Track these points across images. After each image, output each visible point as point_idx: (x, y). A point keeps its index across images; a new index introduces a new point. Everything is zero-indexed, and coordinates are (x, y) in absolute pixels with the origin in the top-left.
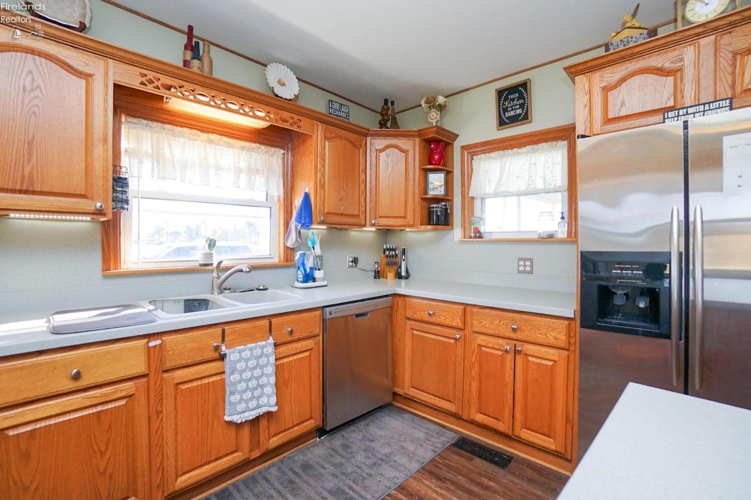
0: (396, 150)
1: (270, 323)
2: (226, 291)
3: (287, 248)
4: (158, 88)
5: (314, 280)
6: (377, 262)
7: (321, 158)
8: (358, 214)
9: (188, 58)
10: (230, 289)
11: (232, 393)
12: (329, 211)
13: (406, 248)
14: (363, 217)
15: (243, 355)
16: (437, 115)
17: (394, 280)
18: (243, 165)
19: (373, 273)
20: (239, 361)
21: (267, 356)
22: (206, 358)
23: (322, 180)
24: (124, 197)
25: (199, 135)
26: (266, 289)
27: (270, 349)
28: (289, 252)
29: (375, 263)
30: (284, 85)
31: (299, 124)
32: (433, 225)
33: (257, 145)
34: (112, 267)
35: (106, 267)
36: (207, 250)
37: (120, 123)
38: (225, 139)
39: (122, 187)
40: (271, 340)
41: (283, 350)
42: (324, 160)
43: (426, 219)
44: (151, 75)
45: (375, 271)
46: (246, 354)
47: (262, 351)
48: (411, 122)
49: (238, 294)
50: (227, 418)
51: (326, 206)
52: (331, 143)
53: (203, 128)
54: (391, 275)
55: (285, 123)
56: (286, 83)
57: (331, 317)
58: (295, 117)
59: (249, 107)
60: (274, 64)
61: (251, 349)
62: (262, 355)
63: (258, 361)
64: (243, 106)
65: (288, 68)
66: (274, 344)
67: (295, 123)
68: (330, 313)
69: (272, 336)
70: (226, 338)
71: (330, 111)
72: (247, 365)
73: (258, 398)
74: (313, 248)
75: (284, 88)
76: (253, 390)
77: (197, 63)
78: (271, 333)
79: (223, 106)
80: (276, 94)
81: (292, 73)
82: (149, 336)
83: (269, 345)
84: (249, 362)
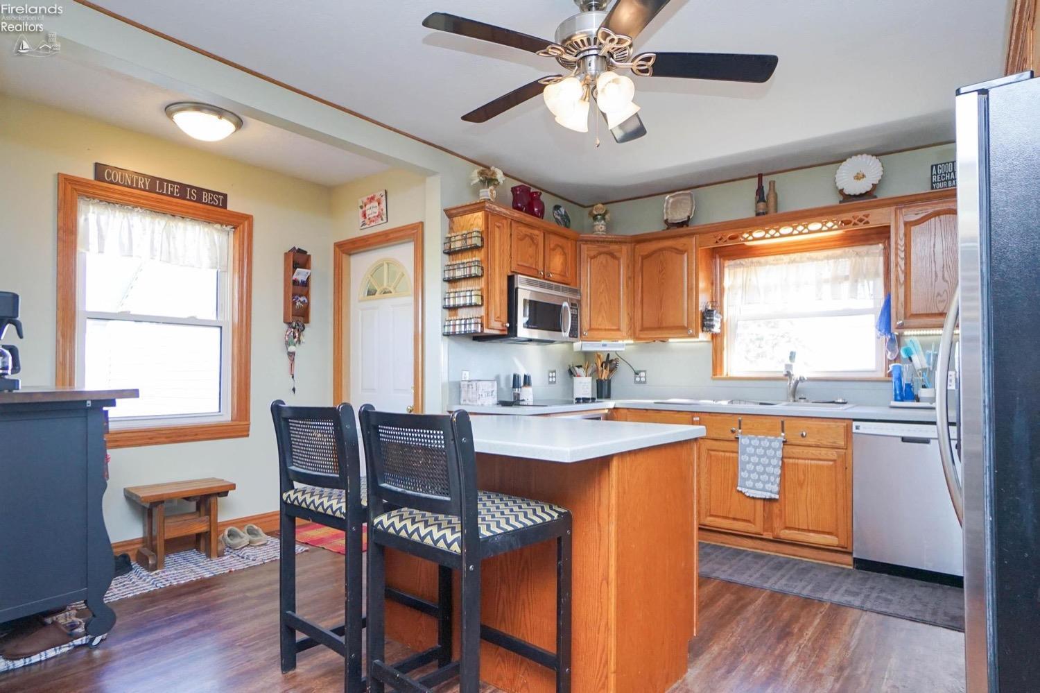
1: (783, 423)
3: (888, 360)
4: (727, 241)
5: (917, 400)
7: (900, 249)
9: (757, 202)
10: (805, 399)
11: (743, 470)
12: (916, 312)
15: (753, 442)
18: (828, 275)
20: (748, 446)
21: (775, 450)
24: (711, 323)
27: (777, 444)
30: (863, 177)
31: (866, 219)
34: (718, 372)
35: (715, 373)
36: (788, 362)
37: (721, 268)
38: (808, 254)
39: (710, 316)
42: (904, 251)
44: (719, 235)
46: (756, 443)
47: (771, 444)
49: (810, 403)
50: (739, 488)
56: (866, 175)
57: (857, 431)
58: (860, 214)
59: (803, 226)
60: (848, 160)
61: (760, 440)
62: (769, 448)
63: (765, 452)
64: (796, 226)
65: (868, 154)
66: (783, 442)
67: (861, 220)
68: (857, 428)
69: (783, 434)
70: (742, 427)
71: (934, 180)
72: (755, 451)
73: (764, 483)
74: (910, 359)
75: (862, 181)
76: (760, 474)
77: (761, 205)
78: (783, 431)
79: (777, 234)
80: (847, 193)
81: (874, 157)
82: (693, 413)
83: (778, 441)
84: (757, 450)
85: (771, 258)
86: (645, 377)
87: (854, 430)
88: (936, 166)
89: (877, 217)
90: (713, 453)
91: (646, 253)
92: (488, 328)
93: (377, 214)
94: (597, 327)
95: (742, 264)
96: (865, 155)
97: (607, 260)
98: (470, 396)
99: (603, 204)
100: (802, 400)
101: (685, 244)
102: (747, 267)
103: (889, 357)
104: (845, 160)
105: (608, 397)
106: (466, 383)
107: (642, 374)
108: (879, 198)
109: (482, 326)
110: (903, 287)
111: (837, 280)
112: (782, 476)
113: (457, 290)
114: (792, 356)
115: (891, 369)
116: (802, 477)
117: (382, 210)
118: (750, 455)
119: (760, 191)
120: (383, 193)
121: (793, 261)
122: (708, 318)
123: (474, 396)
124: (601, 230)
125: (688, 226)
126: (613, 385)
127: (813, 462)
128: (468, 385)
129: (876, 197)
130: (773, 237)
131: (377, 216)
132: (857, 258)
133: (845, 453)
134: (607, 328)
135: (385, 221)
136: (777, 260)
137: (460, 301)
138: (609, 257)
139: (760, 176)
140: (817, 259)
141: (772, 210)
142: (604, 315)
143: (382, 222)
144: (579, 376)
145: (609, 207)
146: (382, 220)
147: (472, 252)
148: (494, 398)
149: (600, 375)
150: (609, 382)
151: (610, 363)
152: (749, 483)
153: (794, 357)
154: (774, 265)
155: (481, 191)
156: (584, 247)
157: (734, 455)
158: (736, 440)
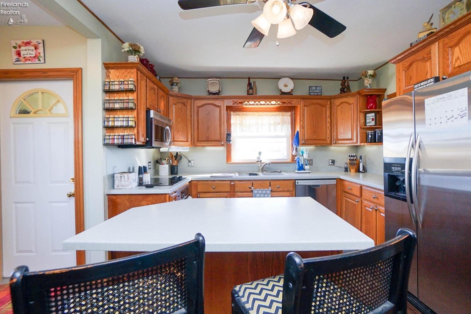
0: (346, 104)
1: (270, 183)
3: (293, 156)
4: (238, 104)
5: (304, 170)
6: (347, 163)
7: (302, 115)
8: (325, 138)
9: (249, 89)
12: (308, 139)
13: (362, 155)
14: (328, 140)
16: (368, 81)
17: (355, 173)
18: (272, 122)
19: (344, 169)
20: (257, 193)
23: (303, 125)
24: (230, 139)
26: (281, 172)
28: (293, 157)
29: (346, 163)
30: (287, 86)
32: (369, 142)
33: (279, 113)
34: (229, 161)
35: (227, 161)
36: (258, 156)
37: (230, 115)
39: (229, 136)
42: (304, 116)
43: (365, 140)
44: (235, 100)
45: (345, 168)
46: (260, 192)
47: (266, 192)
48: (354, 87)
51: (306, 136)
52: (308, 107)
54: (353, 171)
55: (285, 104)
56: (288, 85)
57: (298, 184)
58: (289, 100)
59: (269, 102)
60: (282, 79)
61: (262, 191)
64: (267, 102)
65: (289, 78)
66: (271, 191)
67: (289, 103)
68: (298, 183)
69: (270, 188)
70: (254, 185)
71: (310, 92)
74: (303, 155)
75: (287, 88)
77: (251, 91)
78: (270, 186)
79: (259, 104)
80: (283, 91)
81: (291, 80)
82: (231, 181)
83: (269, 190)
84: (261, 195)
85: (251, 113)
86: (194, 163)
87: (297, 184)
88: (311, 87)
89: (294, 102)
91: (200, 105)
92: (138, 141)
93: (34, 55)
94: (177, 140)
95: (239, 115)
96: (287, 78)
97: (181, 106)
98: (123, 183)
99: (178, 78)
100: (265, 172)
101: (219, 103)
102: (241, 116)
104: (281, 78)
106: (119, 175)
107: (192, 162)
108: (293, 95)
109: (135, 140)
111: (276, 124)
113: (116, 116)
114: (260, 153)
115: (296, 159)
117: (39, 53)
119: (250, 84)
120: (41, 41)
121: (259, 115)
123: (126, 183)
124: (177, 91)
125: (219, 95)
126: (178, 167)
128: (121, 177)
129: (292, 94)
130: (257, 105)
131: (34, 57)
132: (283, 116)
133: (293, 193)
134: (182, 140)
135: (42, 61)
137: (117, 124)
138: (183, 105)
139: (249, 78)
140: (268, 115)
141: (255, 93)
142: (180, 133)
143: (38, 62)
144: (163, 164)
145: (180, 80)
146: (39, 60)
147: (126, 93)
148: (136, 182)
149: (173, 163)
150: (177, 166)
151: (178, 157)
153: (261, 154)
154: (252, 116)
155: (129, 57)
156: (170, 98)
158: (252, 191)
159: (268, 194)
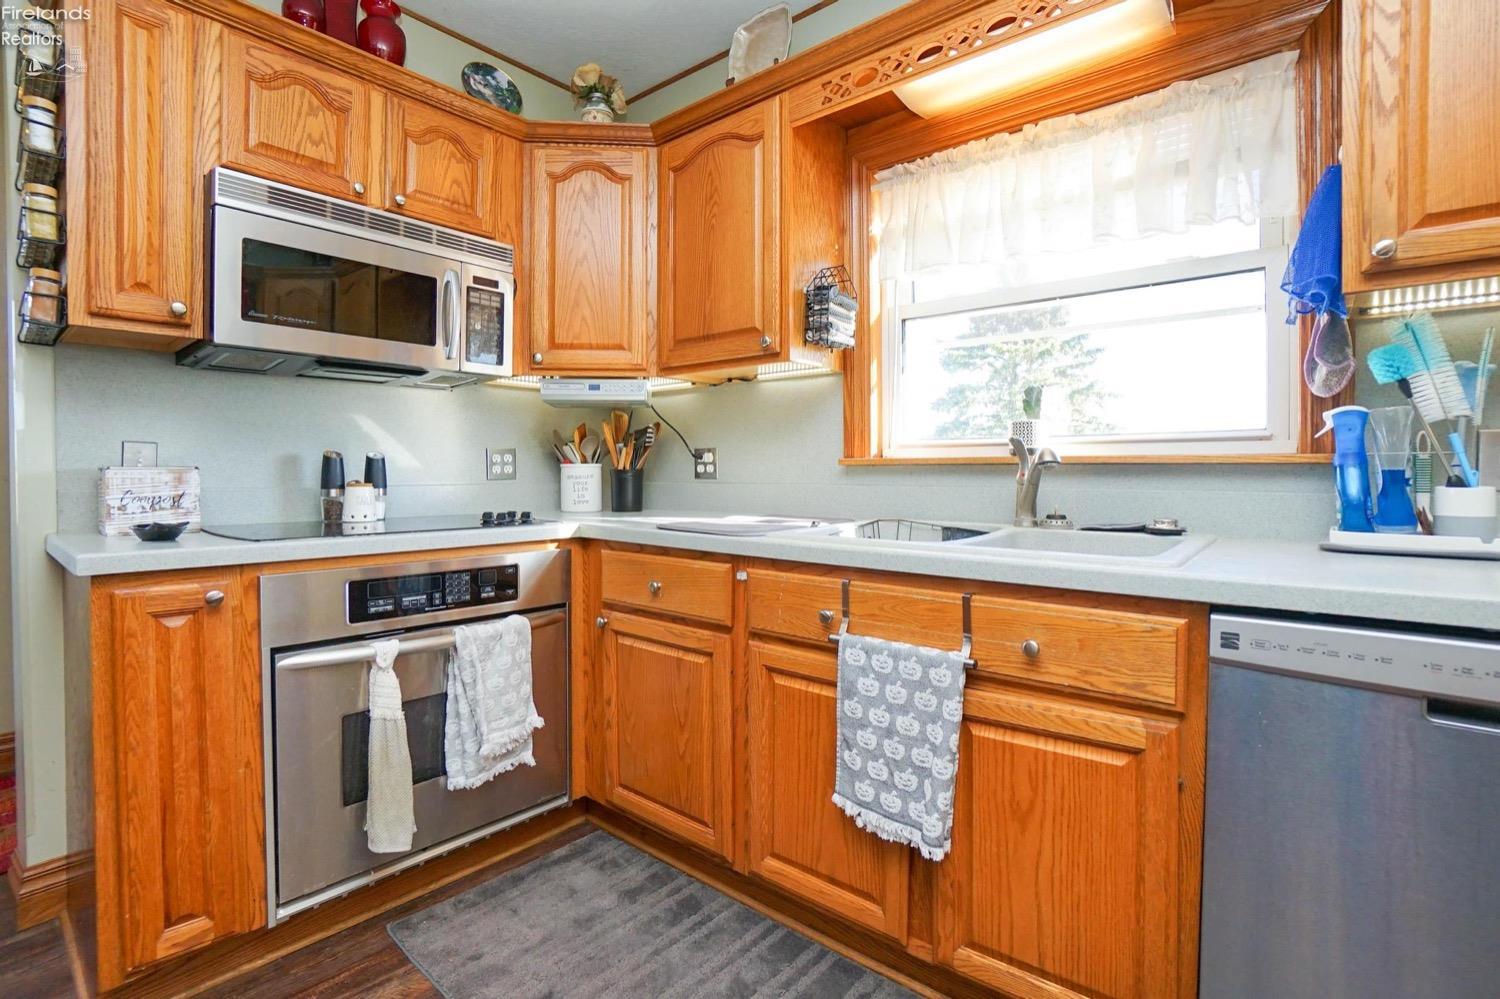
1: (966, 602)
2: (1054, 522)
4: (849, 91)
10: (1063, 517)
11: (850, 745)
15: (876, 660)
20: (863, 671)
21: (941, 694)
22: (800, 633)
24: (824, 320)
25: (1006, 143)
26: (1178, 533)
27: (946, 675)
34: (856, 453)
35: (849, 454)
39: (820, 302)
40: (963, 655)
41: (993, 699)
44: (837, 75)
46: (884, 663)
47: (927, 674)
49: (1075, 531)
50: (837, 801)
53: (1008, 121)
61: (897, 655)
62: (923, 684)
63: (911, 696)
66: (967, 669)
70: (853, 608)
72: (882, 689)
73: (905, 795)
74: (1405, 389)
76: (894, 765)
78: (967, 633)
82: (737, 561)
83: (951, 665)
84: (888, 687)
86: (714, 463)
87: (1216, 650)
90: (780, 681)
91: (681, 161)
92: (90, 313)
94: (569, 342)
97: (594, 185)
101: (756, 121)
103: (1316, 389)
105: (638, 506)
107: (708, 457)
110: (1395, 120)
112: (964, 782)
115: (1329, 424)
116: (1024, 792)
118: (869, 702)
122: (817, 307)
126: (645, 481)
127: (1063, 749)
133: (1179, 731)
134: (593, 343)
136: (992, 148)
138: (600, 176)
142: (587, 312)
144: (571, 462)
149: (615, 461)
150: (637, 475)
152: (865, 791)
153: (1038, 400)
156: (541, 153)
157: (826, 692)
158: (832, 649)
159: (936, 691)
